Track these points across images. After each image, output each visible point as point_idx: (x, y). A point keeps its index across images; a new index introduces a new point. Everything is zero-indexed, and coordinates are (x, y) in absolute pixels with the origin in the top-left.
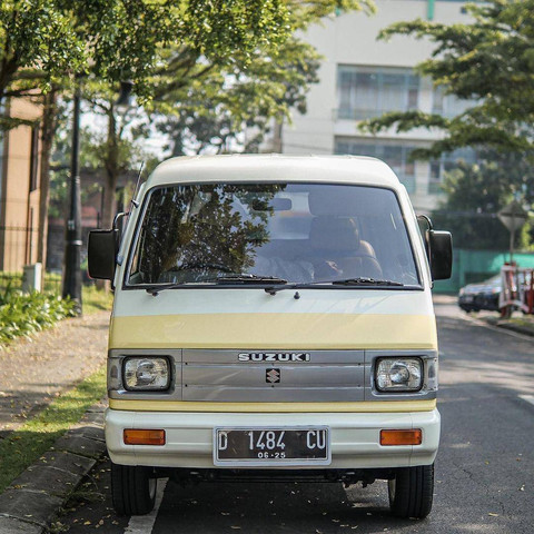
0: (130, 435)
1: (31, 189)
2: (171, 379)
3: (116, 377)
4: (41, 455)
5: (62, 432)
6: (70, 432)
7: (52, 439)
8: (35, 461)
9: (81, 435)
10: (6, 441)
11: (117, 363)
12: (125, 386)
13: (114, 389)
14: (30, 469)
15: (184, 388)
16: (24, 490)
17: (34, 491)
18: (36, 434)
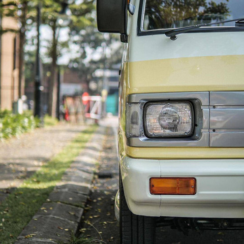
0: (157, 185)
1: (14, 68)
2: (195, 125)
3: (137, 123)
4: (42, 205)
5: (52, 188)
6: (57, 188)
7: (47, 193)
8: (37, 211)
9: (66, 190)
10: (12, 196)
11: (137, 109)
12: (146, 133)
13: (135, 136)
14: (35, 218)
15: (212, 133)
16: (34, 239)
17: (43, 240)
18: (33, 190)
